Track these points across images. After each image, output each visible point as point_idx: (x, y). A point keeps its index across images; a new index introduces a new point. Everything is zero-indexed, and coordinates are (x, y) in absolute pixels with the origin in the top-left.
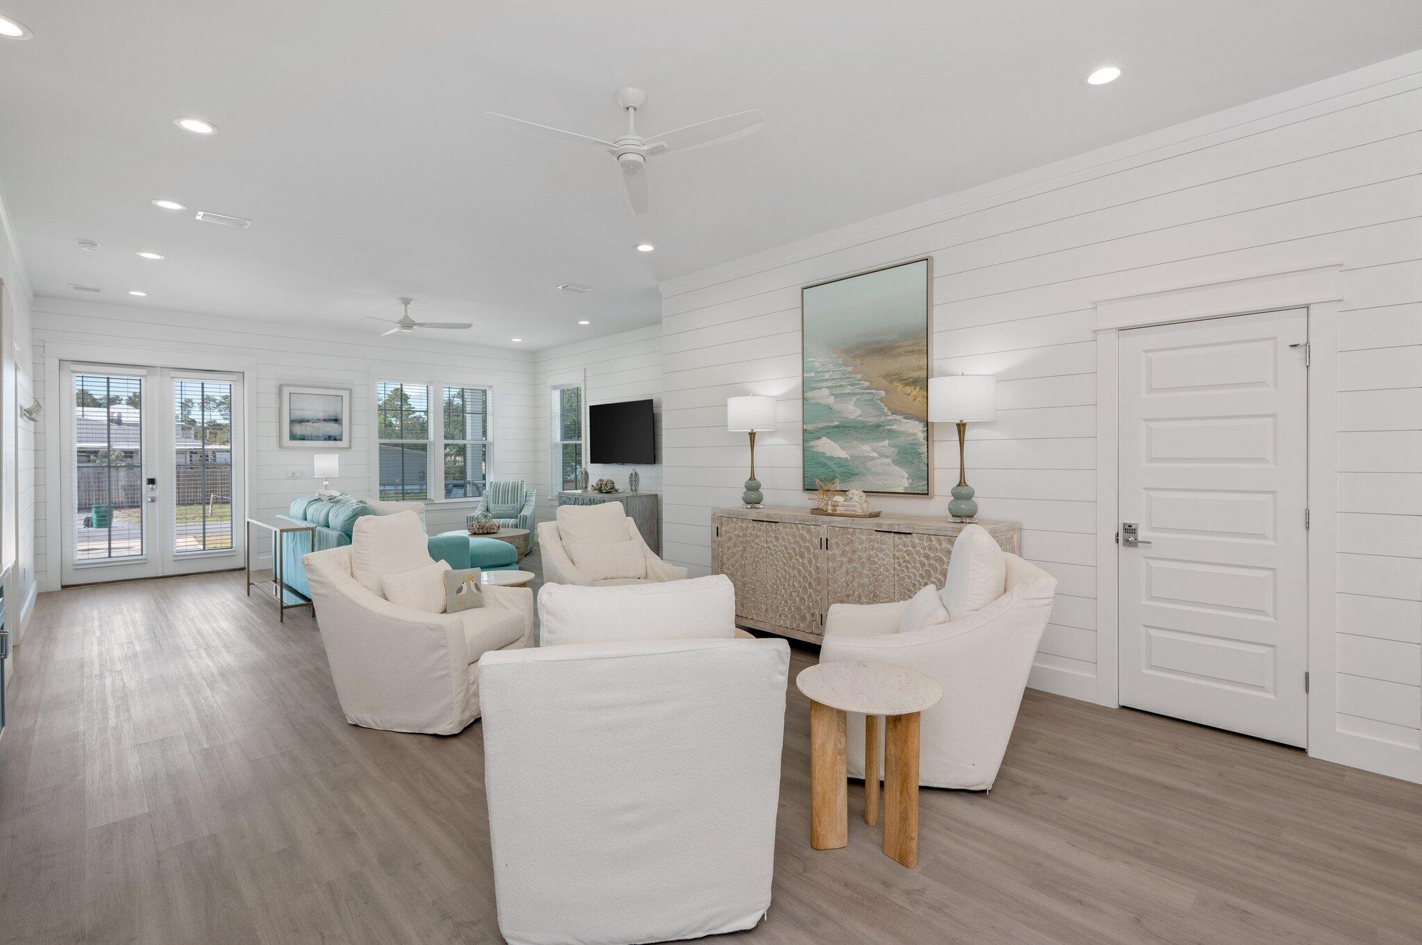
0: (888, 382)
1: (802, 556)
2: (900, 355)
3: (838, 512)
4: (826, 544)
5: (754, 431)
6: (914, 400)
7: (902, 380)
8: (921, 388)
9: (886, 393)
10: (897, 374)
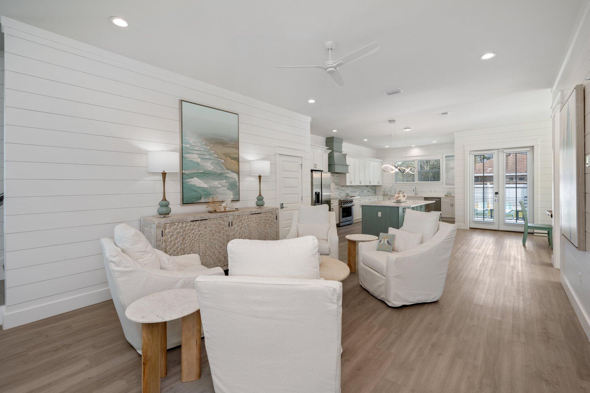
0: (225, 157)
1: (219, 232)
2: (229, 147)
3: (227, 210)
4: (230, 224)
5: (165, 172)
6: (235, 165)
7: (230, 157)
8: (237, 161)
9: (224, 161)
10: (229, 154)
